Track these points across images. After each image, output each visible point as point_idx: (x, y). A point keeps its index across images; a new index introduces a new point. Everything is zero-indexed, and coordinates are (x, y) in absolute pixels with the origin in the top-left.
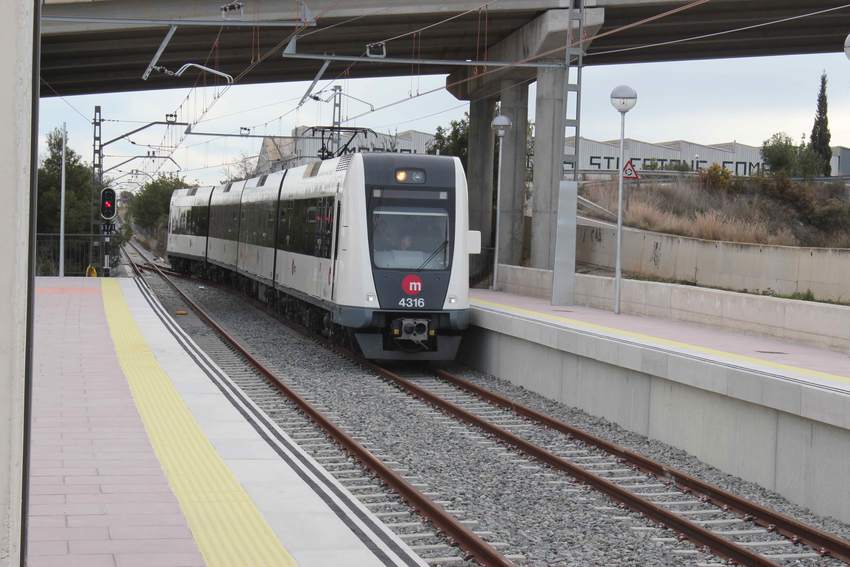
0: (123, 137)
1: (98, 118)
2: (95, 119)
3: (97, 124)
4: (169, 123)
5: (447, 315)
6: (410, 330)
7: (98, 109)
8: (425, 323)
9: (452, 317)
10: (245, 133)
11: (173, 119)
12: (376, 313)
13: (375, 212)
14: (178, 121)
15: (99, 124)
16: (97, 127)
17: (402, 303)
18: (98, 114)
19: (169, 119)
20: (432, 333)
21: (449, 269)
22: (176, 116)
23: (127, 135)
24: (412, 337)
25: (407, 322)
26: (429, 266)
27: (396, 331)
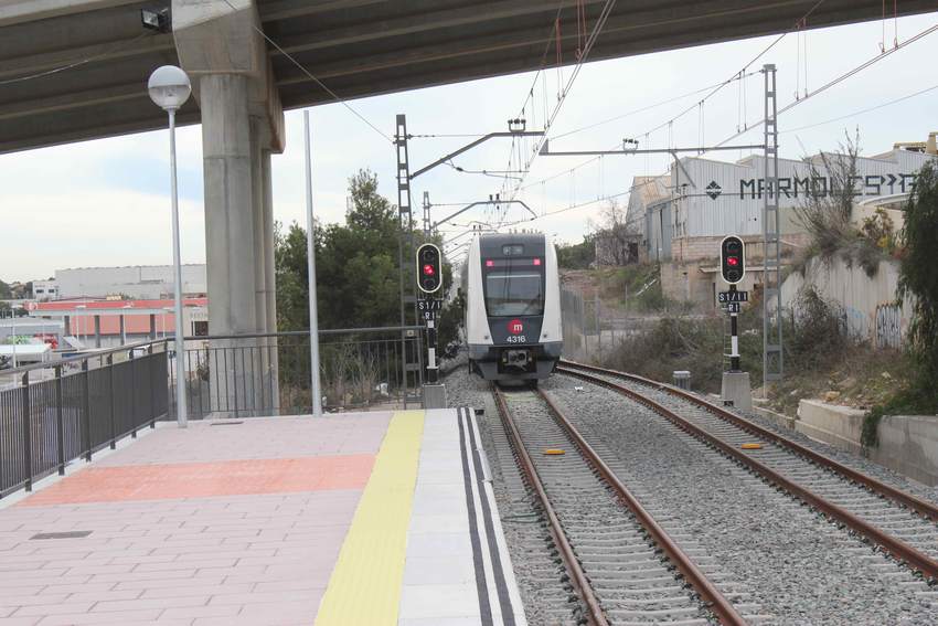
0: (442, 161)
1: (401, 133)
2: (397, 136)
3: (401, 142)
4: (514, 133)
5: (542, 346)
6: (514, 358)
7: (401, 120)
8: (525, 353)
9: (546, 348)
10: (631, 148)
11: (520, 127)
12: (491, 348)
13: (489, 277)
14: (527, 130)
15: (404, 143)
16: (402, 149)
17: (509, 340)
18: (401, 127)
19: (514, 127)
20: (530, 359)
21: (542, 312)
22: (524, 122)
23: (449, 157)
24: (515, 363)
25: (512, 353)
26: (528, 313)
27: (504, 360)
